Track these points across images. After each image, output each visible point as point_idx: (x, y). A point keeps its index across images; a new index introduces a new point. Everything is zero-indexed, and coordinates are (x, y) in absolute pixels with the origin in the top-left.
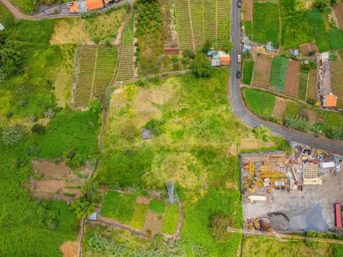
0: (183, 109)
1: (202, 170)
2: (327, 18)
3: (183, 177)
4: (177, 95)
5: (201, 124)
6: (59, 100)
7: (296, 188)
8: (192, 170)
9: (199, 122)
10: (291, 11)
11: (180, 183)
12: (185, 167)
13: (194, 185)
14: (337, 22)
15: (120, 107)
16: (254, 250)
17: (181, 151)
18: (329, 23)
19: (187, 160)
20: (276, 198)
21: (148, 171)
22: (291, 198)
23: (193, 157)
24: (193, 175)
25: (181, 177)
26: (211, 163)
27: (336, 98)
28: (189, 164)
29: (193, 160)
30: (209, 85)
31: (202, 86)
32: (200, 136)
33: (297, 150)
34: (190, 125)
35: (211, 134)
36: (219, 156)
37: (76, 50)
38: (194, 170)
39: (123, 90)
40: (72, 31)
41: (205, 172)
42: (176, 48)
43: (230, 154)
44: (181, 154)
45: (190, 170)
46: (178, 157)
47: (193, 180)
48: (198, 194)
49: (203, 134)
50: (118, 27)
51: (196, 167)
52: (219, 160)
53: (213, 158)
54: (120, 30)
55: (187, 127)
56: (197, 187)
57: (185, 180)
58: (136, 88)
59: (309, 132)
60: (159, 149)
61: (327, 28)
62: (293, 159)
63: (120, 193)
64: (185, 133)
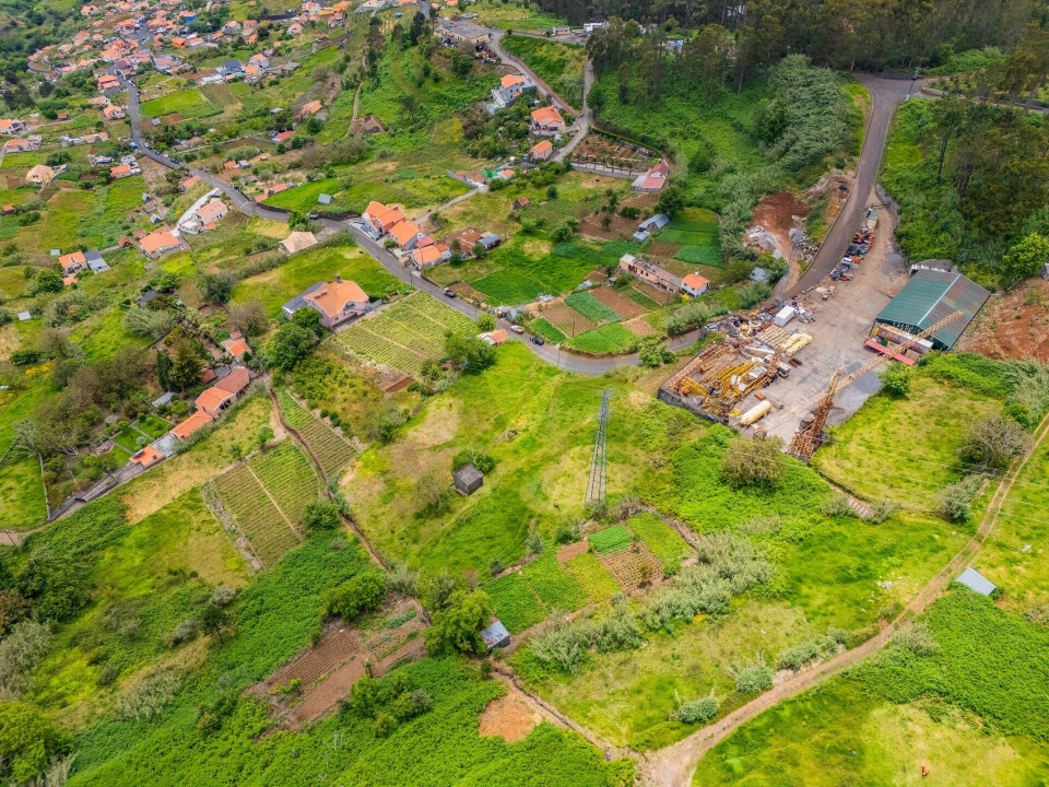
0: (496, 419)
1: (624, 450)
4: (466, 412)
5: (551, 410)
8: (608, 462)
11: (610, 492)
12: (593, 467)
13: (639, 476)
14: (601, 239)
15: (375, 494)
16: (848, 465)
17: (560, 454)
19: (584, 457)
22: (801, 382)
26: (626, 433)
27: (696, 275)
28: (591, 459)
29: (593, 451)
31: (498, 377)
33: (725, 330)
34: (533, 423)
35: (581, 409)
36: (628, 417)
37: (202, 495)
38: (612, 460)
39: (355, 471)
41: (633, 450)
43: (641, 404)
44: (565, 458)
45: (604, 465)
50: (264, 423)
52: (634, 421)
53: (623, 426)
54: (273, 423)
55: (530, 428)
58: (380, 451)
59: (715, 319)
60: (515, 478)
61: (598, 248)
62: (734, 340)
63: (514, 574)
64: (535, 437)
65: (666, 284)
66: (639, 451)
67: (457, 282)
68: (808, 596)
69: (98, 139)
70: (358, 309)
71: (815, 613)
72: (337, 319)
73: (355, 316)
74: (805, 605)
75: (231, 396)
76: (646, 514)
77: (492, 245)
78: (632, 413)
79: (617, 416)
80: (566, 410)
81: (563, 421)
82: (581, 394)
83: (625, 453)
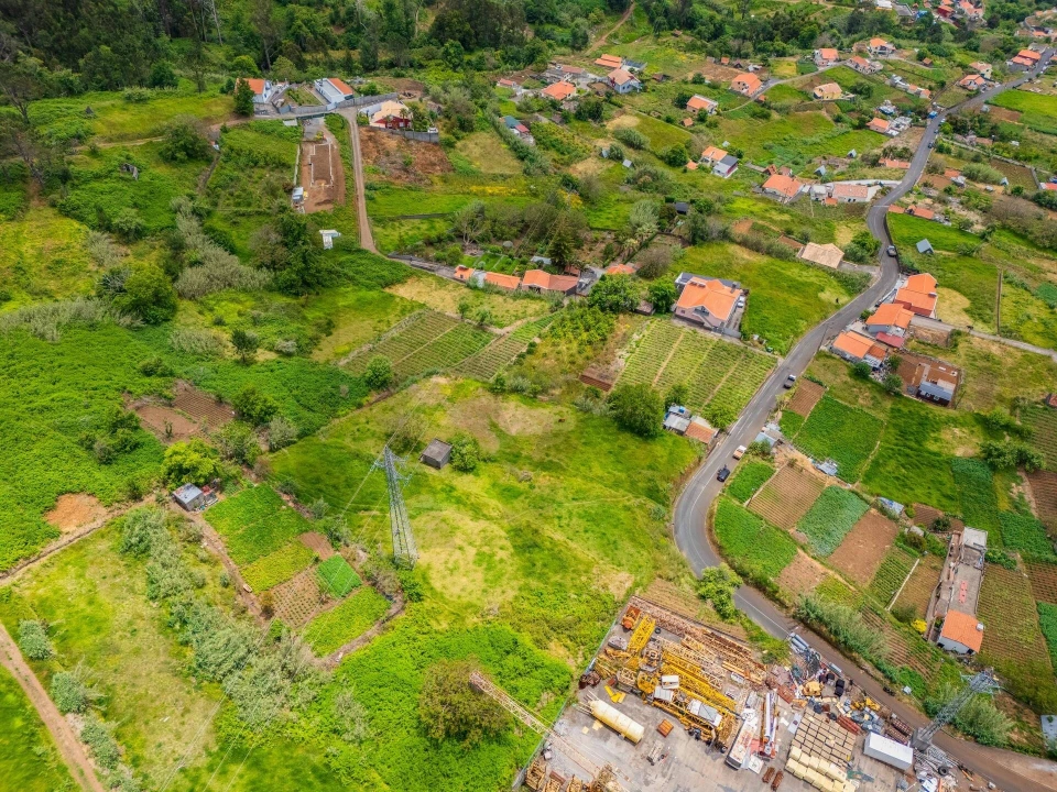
0: (551, 461)
1: (509, 579)
2: (1009, 489)
3: (450, 566)
4: (556, 435)
5: (575, 503)
6: (320, 350)
7: (757, 770)
8: (485, 566)
9: (570, 496)
10: (913, 444)
11: (433, 574)
12: (472, 551)
13: (465, 600)
14: (1033, 505)
15: (422, 401)
18: (1010, 498)
19: (488, 541)
20: (678, 763)
21: (381, 510)
23: (508, 544)
24: (479, 576)
25: (446, 563)
26: (541, 576)
27: (981, 627)
28: (486, 549)
29: (501, 548)
30: (640, 453)
31: (623, 448)
32: (556, 521)
33: (800, 662)
34: (548, 491)
35: (586, 531)
36: (575, 575)
37: (417, 311)
38: (489, 569)
39: (450, 382)
40: (434, 294)
41: (513, 588)
42: (609, 382)
43: (605, 587)
44: (483, 524)
45: (478, 562)
46: (472, 524)
47: (471, 587)
48: (458, 617)
49: (564, 522)
50: (517, 318)
51: (499, 566)
52: (569, 583)
53: (556, 572)
54: (519, 323)
55: (537, 490)
56: (470, 606)
57: (451, 574)
58: (480, 390)
59: (868, 666)
60: (439, 487)
61: (1004, 506)
62: (782, 680)
63: (283, 503)
64: (522, 497)
65: (944, 596)
66: (511, 594)
67: (820, 384)
68: (224, 772)
69: (918, 93)
70: (708, 321)
71: (195, 780)
72: (683, 312)
73: (701, 325)
74: (211, 769)
75: (545, 287)
76: (384, 605)
77: (930, 399)
78: (584, 579)
79: (573, 562)
80: (580, 517)
81: (559, 518)
82: (616, 527)
83: (504, 580)
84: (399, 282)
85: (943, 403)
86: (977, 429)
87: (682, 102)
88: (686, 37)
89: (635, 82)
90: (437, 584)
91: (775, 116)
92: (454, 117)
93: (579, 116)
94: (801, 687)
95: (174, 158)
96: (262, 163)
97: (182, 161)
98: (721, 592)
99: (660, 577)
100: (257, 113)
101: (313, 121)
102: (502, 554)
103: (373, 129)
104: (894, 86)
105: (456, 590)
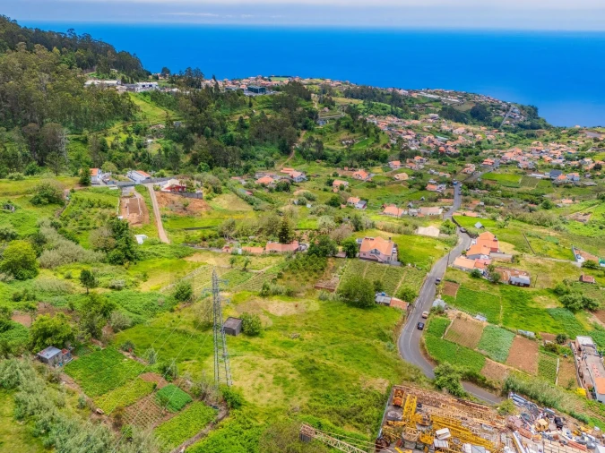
0: (309, 327)
1: (301, 390)
2: (586, 319)
3: (256, 387)
6: (141, 288)
8: (282, 384)
9: (329, 342)
10: (521, 305)
12: (270, 377)
13: (273, 407)
18: (590, 324)
19: (280, 370)
21: (199, 359)
23: (295, 370)
24: (279, 390)
25: (253, 385)
28: (280, 374)
29: (291, 373)
31: (354, 316)
32: (324, 357)
33: (525, 411)
34: (313, 341)
35: (346, 361)
37: (202, 266)
39: (232, 294)
40: (212, 259)
41: (306, 396)
42: (332, 288)
44: (274, 361)
47: (275, 398)
48: (271, 416)
49: (329, 357)
50: (266, 265)
51: (292, 384)
52: (345, 388)
54: (268, 267)
56: (277, 410)
57: (259, 392)
58: (253, 297)
60: (238, 343)
61: (588, 328)
62: (518, 424)
63: (125, 357)
64: (297, 346)
66: (305, 400)
67: (455, 282)
69: (445, 176)
70: (380, 258)
72: (364, 254)
73: (376, 261)
75: (279, 250)
76: (213, 412)
77: (519, 285)
78: (355, 384)
79: (344, 376)
80: (339, 353)
81: (325, 355)
82: (365, 356)
83: (298, 392)
84: (188, 255)
85: (526, 285)
86: (551, 295)
87: (330, 183)
88: (324, 163)
89: (304, 176)
90: (249, 399)
91: (378, 187)
92: (210, 187)
93: (278, 189)
94: (533, 427)
95: (39, 202)
96: (96, 205)
97: (45, 204)
98: (451, 380)
99: (406, 380)
100: (93, 184)
101: (128, 188)
102: (291, 377)
103: (164, 192)
104: (432, 174)
105: (264, 401)
